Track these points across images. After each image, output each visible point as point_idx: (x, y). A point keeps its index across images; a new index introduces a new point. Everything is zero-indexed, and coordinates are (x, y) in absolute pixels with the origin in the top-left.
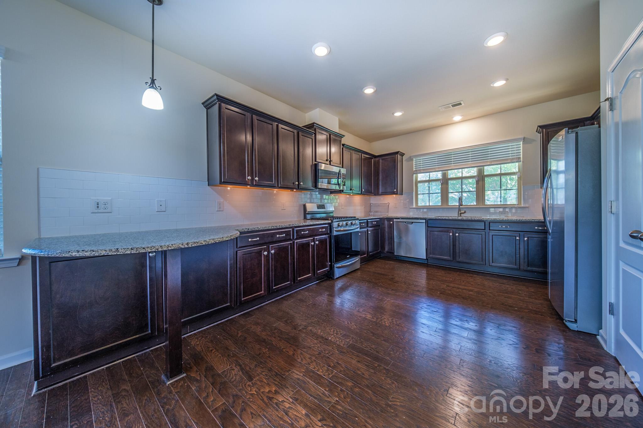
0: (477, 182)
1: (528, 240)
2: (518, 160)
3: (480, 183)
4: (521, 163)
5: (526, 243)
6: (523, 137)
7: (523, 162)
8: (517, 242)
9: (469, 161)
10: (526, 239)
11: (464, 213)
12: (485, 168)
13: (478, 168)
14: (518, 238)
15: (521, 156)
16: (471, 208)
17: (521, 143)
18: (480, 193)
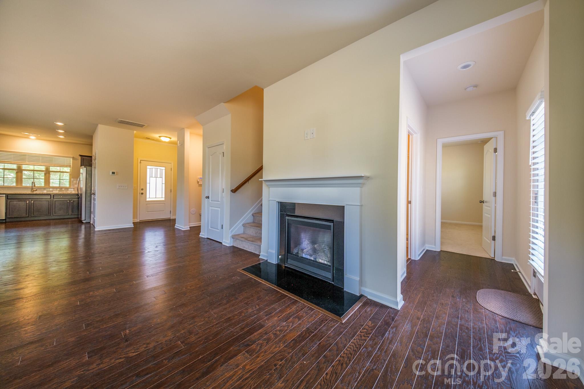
0: (45, 174)
1: (73, 202)
2: (70, 166)
3: (47, 175)
4: (71, 168)
5: (72, 203)
6: (72, 156)
7: (72, 168)
8: (68, 203)
9: (40, 162)
10: (72, 201)
11: (36, 191)
12: (51, 167)
13: (46, 167)
14: (68, 201)
15: (71, 165)
16: (40, 188)
17: (72, 159)
18: (47, 180)
